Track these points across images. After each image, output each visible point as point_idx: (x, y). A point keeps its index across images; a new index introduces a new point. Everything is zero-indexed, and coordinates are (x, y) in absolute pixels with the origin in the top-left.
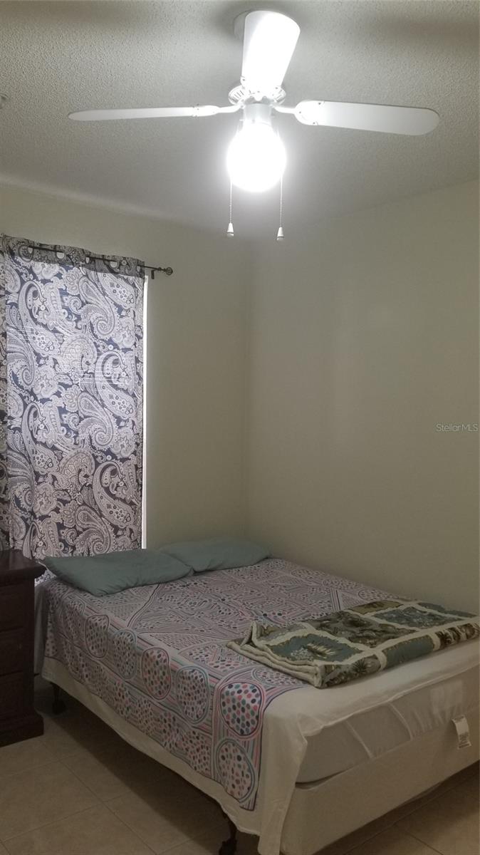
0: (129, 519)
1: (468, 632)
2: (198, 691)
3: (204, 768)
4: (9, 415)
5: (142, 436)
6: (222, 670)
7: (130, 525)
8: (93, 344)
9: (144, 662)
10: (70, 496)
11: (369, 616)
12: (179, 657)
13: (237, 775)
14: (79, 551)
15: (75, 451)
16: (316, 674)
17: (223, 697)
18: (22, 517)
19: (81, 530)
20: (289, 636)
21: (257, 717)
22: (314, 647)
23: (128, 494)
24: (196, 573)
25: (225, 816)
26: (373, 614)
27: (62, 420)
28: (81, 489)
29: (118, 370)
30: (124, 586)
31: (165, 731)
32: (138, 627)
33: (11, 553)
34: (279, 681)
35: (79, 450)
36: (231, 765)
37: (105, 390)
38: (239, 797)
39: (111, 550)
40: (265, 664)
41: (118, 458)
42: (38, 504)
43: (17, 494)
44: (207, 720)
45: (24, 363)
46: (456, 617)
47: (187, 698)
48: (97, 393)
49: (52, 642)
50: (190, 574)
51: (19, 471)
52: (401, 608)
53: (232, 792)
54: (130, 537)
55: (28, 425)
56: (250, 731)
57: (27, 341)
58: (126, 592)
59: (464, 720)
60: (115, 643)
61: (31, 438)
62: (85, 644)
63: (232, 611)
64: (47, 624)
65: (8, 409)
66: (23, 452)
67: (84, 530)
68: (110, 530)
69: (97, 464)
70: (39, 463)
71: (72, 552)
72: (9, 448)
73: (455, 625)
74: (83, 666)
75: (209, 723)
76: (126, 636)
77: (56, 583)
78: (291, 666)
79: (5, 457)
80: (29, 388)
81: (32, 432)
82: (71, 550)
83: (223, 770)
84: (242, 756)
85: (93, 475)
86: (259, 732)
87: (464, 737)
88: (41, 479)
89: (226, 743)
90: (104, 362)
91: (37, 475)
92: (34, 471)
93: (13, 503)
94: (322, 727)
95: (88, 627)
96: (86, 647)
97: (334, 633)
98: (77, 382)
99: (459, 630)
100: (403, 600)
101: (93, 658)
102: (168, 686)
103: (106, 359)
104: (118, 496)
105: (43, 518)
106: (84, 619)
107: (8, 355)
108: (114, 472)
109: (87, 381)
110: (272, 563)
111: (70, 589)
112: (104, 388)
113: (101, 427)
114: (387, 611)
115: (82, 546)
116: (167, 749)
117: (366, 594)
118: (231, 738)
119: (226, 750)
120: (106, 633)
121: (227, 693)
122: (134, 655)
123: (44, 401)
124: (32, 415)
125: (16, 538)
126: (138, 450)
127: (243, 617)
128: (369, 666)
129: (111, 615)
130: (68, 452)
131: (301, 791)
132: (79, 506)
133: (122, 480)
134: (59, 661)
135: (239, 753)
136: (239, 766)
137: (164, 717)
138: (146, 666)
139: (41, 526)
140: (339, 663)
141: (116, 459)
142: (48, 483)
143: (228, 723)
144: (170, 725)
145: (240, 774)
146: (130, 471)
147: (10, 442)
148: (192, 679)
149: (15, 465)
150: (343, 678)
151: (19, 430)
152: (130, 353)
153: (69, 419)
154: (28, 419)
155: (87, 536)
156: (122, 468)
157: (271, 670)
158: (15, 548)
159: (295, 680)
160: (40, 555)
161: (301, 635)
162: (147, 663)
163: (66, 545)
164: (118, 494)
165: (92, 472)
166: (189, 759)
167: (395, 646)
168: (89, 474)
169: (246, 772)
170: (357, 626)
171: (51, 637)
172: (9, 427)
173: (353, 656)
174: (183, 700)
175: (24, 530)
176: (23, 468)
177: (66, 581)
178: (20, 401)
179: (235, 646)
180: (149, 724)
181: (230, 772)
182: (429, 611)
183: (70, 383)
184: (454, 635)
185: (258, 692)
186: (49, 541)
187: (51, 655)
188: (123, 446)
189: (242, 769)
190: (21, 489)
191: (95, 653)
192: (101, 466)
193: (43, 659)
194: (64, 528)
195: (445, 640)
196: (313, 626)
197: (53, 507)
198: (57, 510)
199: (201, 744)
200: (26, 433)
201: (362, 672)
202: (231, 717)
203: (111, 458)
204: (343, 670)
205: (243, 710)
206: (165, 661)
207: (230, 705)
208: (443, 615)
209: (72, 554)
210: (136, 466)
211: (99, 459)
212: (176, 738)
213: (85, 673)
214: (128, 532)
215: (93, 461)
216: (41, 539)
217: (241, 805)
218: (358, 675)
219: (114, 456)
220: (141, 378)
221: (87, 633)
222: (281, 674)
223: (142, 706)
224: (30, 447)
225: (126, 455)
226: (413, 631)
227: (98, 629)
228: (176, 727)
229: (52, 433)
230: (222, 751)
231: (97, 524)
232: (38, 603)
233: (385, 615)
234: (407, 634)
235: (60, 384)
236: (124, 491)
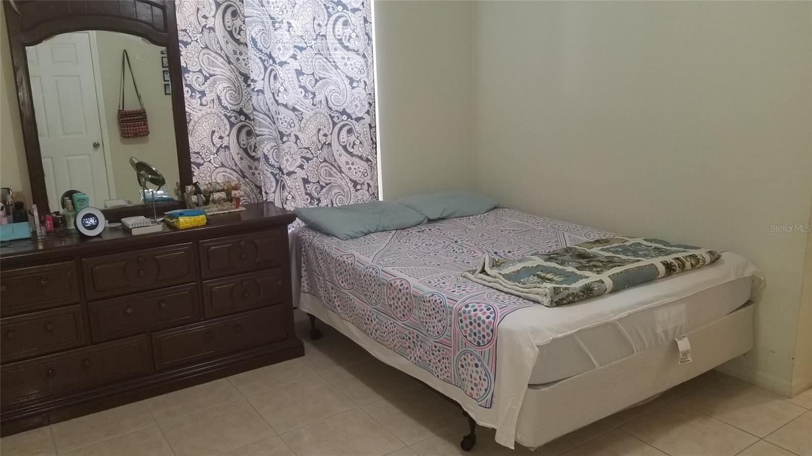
0: (366, 174)
1: (693, 262)
2: (438, 312)
3: (446, 375)
4: (251, 78)
5: (374, 96)
6: (458, 294)
7: (367, 180)
8: (323, 6)
9: (389, 290)
10: (312, 154)
11: (596, 250)
12: (419, 284)
13: (475, 379)
14: (324, 203)
15: (314, 111)
16: (545, 295)
17: (460, 315)
18: (272, 173)
19: (324, 184)
20: (519, 266)
21: (492, 331)
22: (542, 275)
23: (365, 151)
24: (430, 221)
25: (466, 414)
26: (599, 248)
27: (300, 81)
28: (322, 147)
29: (348, 31)
30: (366, 231)
31: (409, 347)
32: (381, 263)
33: (265, 204)
34: (511, 302)
35: (317, 110)
36: (470, 372)
37: (336, 52)
38: (478, 397)
39: (352, 203)
40: (497, 289)
41: (353, 118)
42: (285, 162)
43: (266, 152)
44: (447, 335)
45: (261, 27)
46: (681, 249)
47: (428, 318)
48: (330, 55)
49: (306, 280)
50: (423, 223)
51: (266, 131)
52: (627, 244)
53: (470, 393)
54: (368, 190)
55: (270, 87)
56: (486, 343)
57: (262, 6)
58: (368, 237)
59: (686, 340)
60: (362, 276)
61: (273, 100)
62: (335, 279)
63: (465, 250)
64: (301, 264)
65: (251, 73)
66: (267, 113)
67: (327, 184)
68: (349, 185)
69: (334, 124)
70: (282, 123)
71: (318, 204)
72: (255, 109)
73: (680, 255)
74: (335, 298)
75: (449, 338)
76: (371, 269)
77: (305, 230)
78: (522, 289)
79: (252, 118)
80: (268, 51)
81: (273, 94)
82: (316, 202)
83: (462, 377)
84: (479, 364)
85: (331, 134)
86: (495, 341)
87: (685, 353)
88: (285, 139)
89: (464, 354)
90: (334, 25)
91: (282, 135)
92: (279, 131)
93: (262, 160)
94: (551, 338)
95: (337, 264)
96: (337, 282)
97: (562, 263)
98: (310, 45)
99: (684, 259)
100: (628, 237)
101: (343, 291)
102: (411, 309)
103: (336, 21)
104: (355, 153)
105: (290, 174)
106: (333, 258)
107: (246, 19)
108: (350, 131)
109: (320, 43)
110: (500, 211)
111: (319, 235)
112: (335, 49)
113: (336, 89)
114: (612, 246)
115: (326, 198)
116: (412, 361)
117: (592, 235)
118: (469, 349)
119: (465, 359)
120: (353, 269)
121: (464, 312)
122: (379, 285)
123: (282, 64)
124: (272, 78)
125: (268, 191)
126: (371, 110)
127: (475, 254)
128: (596, 289)
129: (356, 254)
130: (307, 112)
131: (534, 391)
132: (321, 162)
133: (357, 138)
134: (314, 295)
135: (477, 361)
136: (477, 372)
137: (408, 335)
138: (390, 294)
139: (288, 181)
140: (567, 286)
141: (352, 119)
142: (291, 142)
143: (466, 337)
144: (413, 342)
145: (478, 378)
146: (365, 130)
147: (255, 104)
148: (432, 302)
149: (261, 125)
150: (571, 298)
151: (262, 91)
152: (359, 13)
153: (306, 80)
154: (269, 80)
155: (330, 190)
156: (357, 127)
157: (503, 294)
158: (268, 201)
159: (525, 301)
160: (290, 207)
161: (530, 266)
162: (391, 291)
163: (312, 198)
164: (355, 151)
165: (330, 131)
166: (432, 369)
167: (621, 272)
168: (327, 133)
169: (483, 377)
170: (584, 258)
171: (305, 276)
172: (253, 90)
173: (580, 281)
174: (424, 321)
175: (274, 184)
176: (268, 128)
177: (314, 228)
178: (261, 65)
179: (469, 275)
180: (395, 342)
181: (468, 377)
182: (654, 245)
183: (305, 46)
184: (678, 264)
185: (492, 310)
186: (296, 194)
187: (306, 291)
188: (356, 106)
189: (479, 374)
190: (268, 147)
191: (345, 286)
192: (338, 126)
193: (300, 294)
194: (309, 182)
195: (670, 268)
196: (542, 259)
197: (298, 163)
198: (301, 167)
199: (442, 356)
200: (268, 95)
201: (588, 293)
202: (469, 332)
203: (346, 117)
204: (570, 292)
205: (479, 325)
206: (407, 288)
207: (468, 321)
208: (668, 248)
209: (318, 206)
210: (370, 125)
211: (335, 119)
212: (419, 352)
213: (337, 304)
214: (366, 187)
215: (330, 121)
216: (289, 193)
217: (480, 403)
218: (585, 296)
219: (349, 116)
220: (370, 39)
221: (337, 270)
222: (513, 297)
223: (388, 327)
224: (273, 108)
225: (360, 115)
226: (639, 261)
227: (346, 266)
228: (419, 343)
229: (292, 95)
230: (461, 361)
231: (337, 179)
232: (292, 246)
233: (611, 249)
234: (631, 263)
235: (295, 47)
236: (360, 149)
